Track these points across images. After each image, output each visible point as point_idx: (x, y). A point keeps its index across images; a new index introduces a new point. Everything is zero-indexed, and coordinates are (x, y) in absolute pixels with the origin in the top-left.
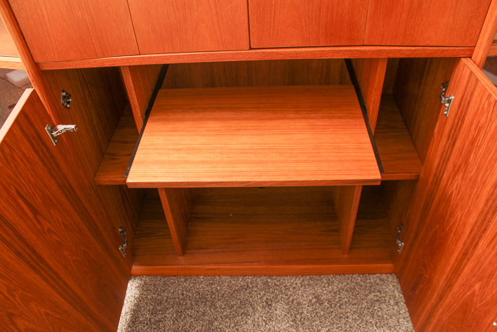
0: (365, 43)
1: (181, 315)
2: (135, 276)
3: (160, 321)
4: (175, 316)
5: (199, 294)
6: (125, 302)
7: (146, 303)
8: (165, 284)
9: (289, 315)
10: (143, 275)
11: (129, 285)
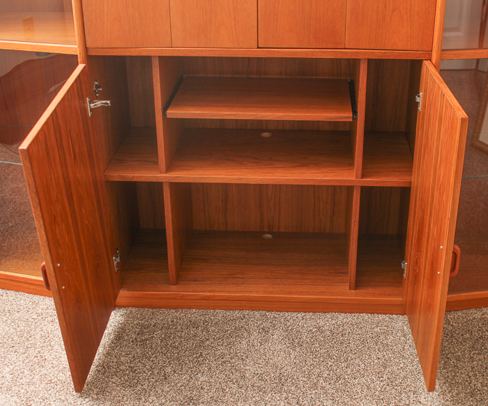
0: (346, 47)
1: (170, 336)
2: (120, 307)
3: (147, 340)
4: (163, 336)
5: (191, 322)
6: (108, 325)
7: (132, 327)
8: (153, 313)
9: (287, 340)
10: (128, 307)
11: (112, 313)
